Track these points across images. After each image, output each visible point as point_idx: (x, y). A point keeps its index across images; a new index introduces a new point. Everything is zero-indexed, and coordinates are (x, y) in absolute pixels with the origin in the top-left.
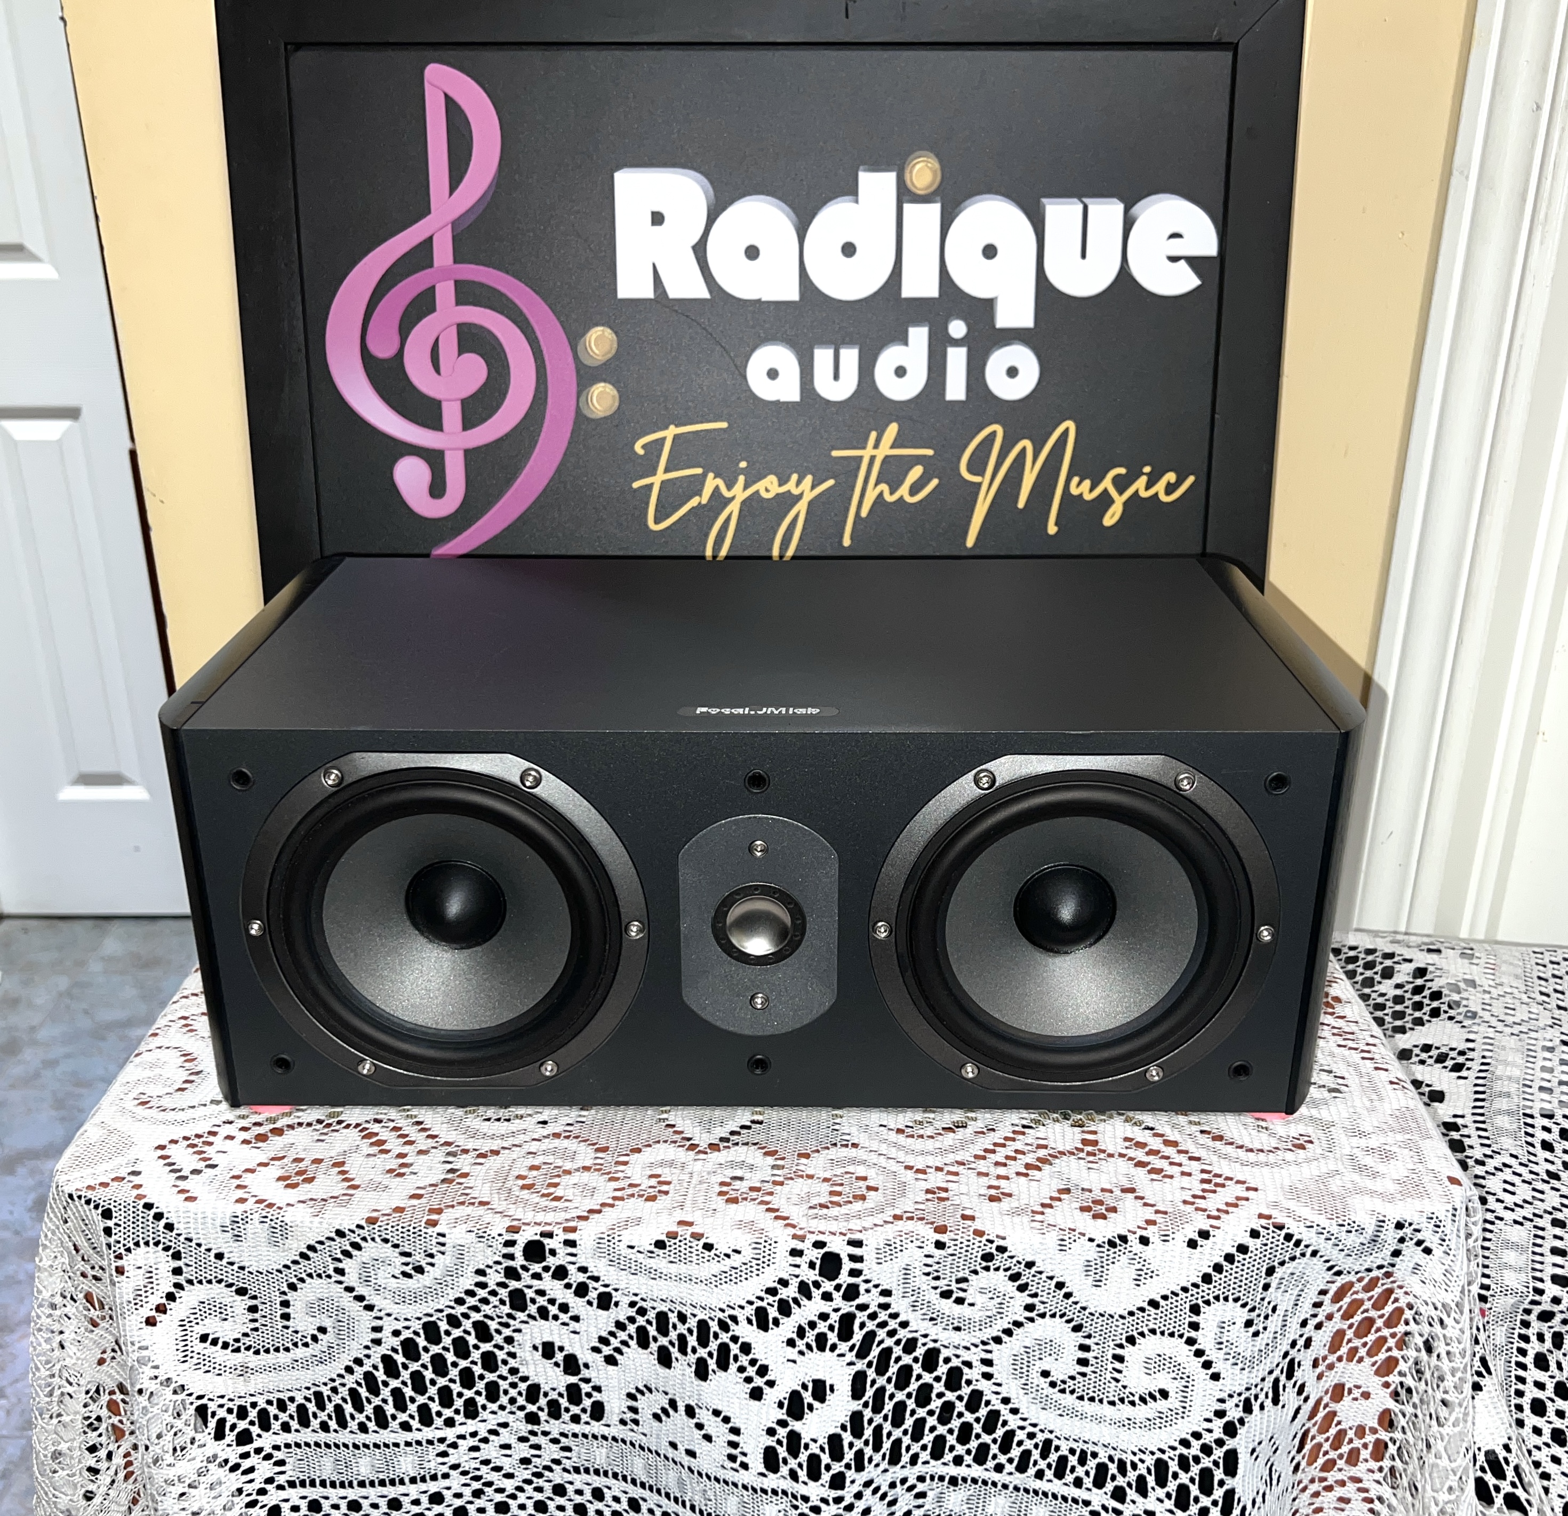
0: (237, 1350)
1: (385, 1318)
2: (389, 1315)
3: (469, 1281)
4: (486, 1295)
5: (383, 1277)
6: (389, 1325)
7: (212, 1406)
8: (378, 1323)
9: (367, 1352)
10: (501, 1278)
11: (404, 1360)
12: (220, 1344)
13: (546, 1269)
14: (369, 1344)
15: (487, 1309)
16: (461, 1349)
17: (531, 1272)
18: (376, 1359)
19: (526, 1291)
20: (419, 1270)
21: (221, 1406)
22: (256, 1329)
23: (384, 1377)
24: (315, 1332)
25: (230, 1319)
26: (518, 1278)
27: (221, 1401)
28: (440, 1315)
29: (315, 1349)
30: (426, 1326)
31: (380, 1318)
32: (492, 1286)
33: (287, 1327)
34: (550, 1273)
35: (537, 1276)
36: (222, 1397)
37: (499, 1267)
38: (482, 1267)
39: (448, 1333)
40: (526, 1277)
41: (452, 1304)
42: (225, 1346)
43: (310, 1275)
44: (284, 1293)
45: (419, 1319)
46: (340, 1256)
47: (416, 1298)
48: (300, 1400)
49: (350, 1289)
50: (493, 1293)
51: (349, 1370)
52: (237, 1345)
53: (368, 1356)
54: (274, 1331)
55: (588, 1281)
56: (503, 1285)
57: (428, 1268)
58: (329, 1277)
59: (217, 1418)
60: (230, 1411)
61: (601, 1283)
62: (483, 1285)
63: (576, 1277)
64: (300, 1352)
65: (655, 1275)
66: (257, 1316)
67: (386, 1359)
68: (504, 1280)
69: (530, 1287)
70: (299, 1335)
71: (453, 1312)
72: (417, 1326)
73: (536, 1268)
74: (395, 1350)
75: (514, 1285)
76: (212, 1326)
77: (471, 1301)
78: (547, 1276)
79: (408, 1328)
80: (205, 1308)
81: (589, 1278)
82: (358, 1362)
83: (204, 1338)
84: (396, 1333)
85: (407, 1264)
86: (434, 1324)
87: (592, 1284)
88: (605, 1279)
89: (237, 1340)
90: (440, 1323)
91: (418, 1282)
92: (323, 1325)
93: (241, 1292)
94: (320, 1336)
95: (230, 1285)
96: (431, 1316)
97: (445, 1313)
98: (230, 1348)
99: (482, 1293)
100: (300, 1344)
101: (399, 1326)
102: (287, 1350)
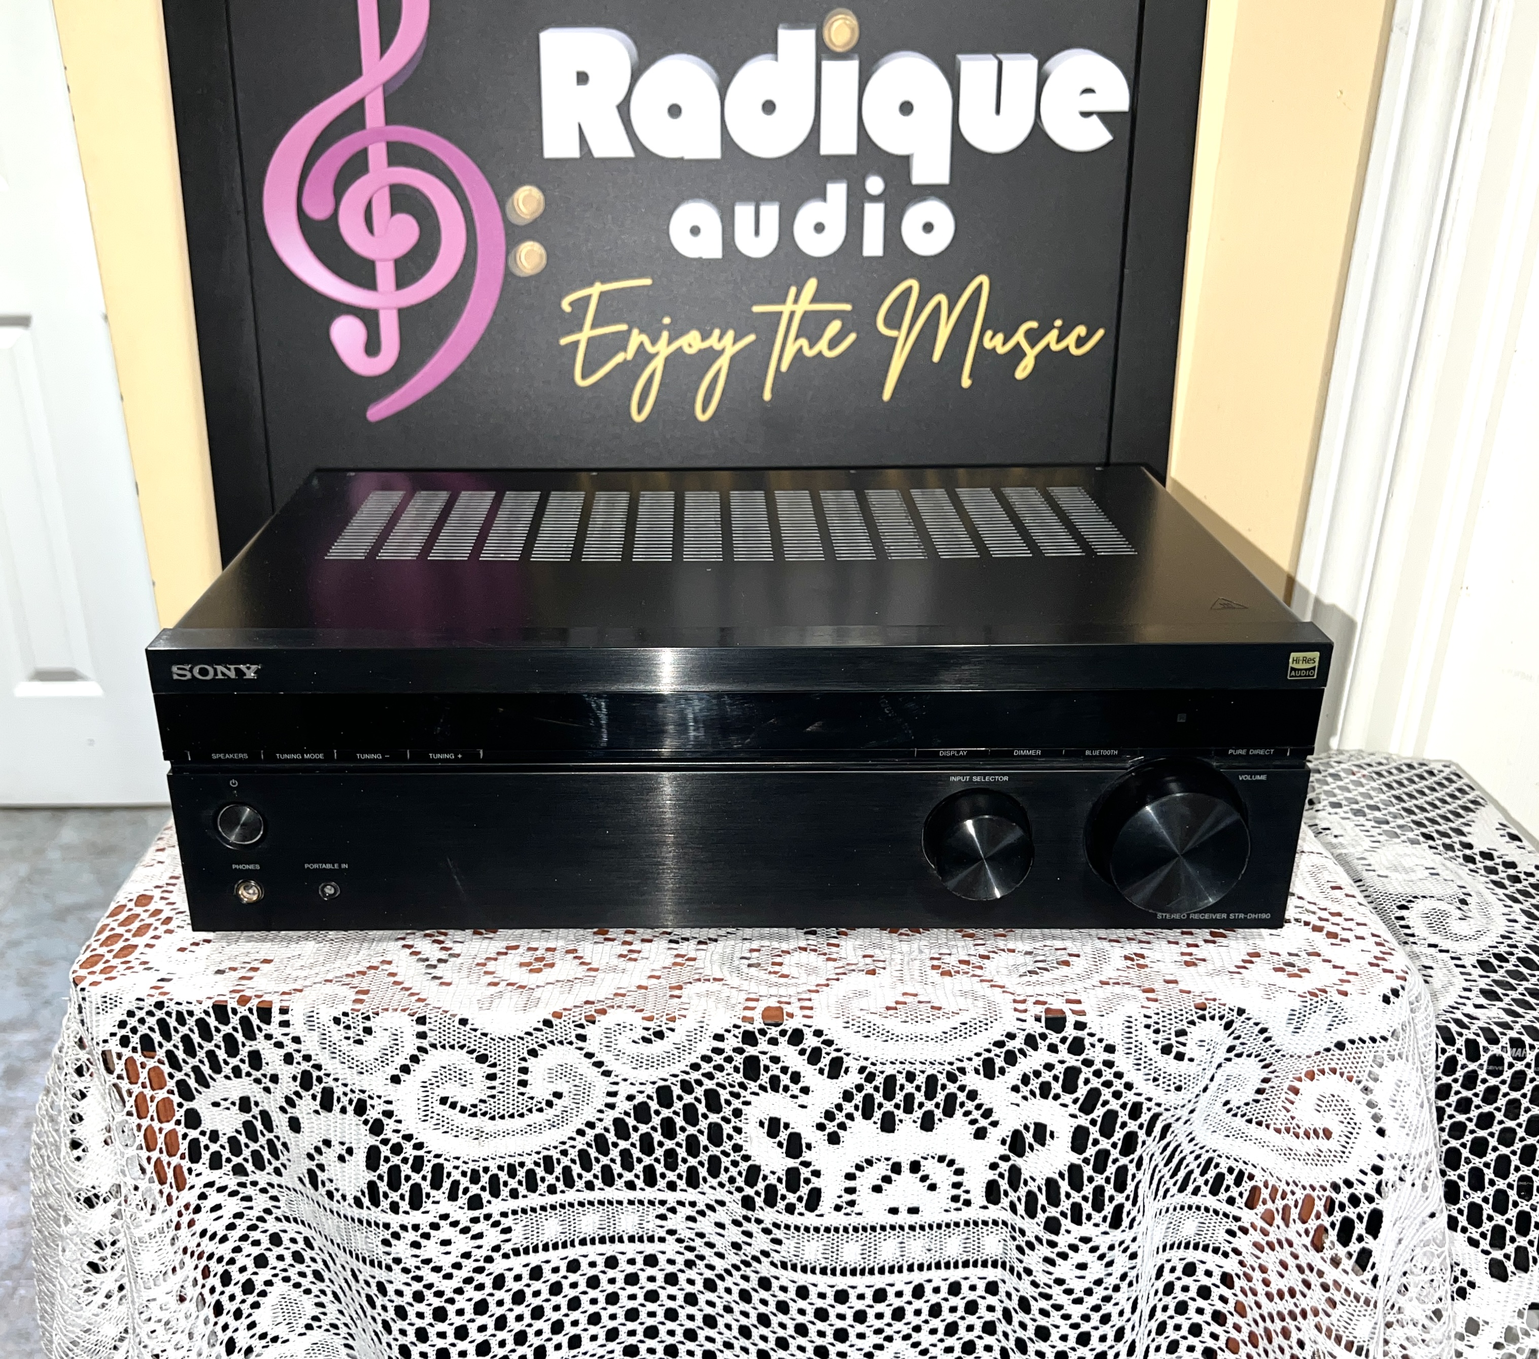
0: (474, 1115)
1: (622, 1083)
2: (625, 1080)
3: (705, 1046)
4: (722, 1062)
5: (623, 1042)
6: (624, 1090)
7: (448, 1167)
8: (614, 1088)
9: (600, 1116)
10: (737, 1043)
11: (635, 1123)
12: (458, 1108)
13: (783, 1033)
14: (603, 1108)
15: (720, 1077)
16: (690, 1114)
17: (768, 1036)
18: (608, 1122)
19: (761, 1057)
20: (660, 1035)
21: (456, 1168)
22: (493, 1097)
23: (615, 1139)
24: (551, 1098)
25: (469, 1085)
26: (754, 1043)
27: (457, 1163)
28: (674, 1080)
29: (549, 1113)
30: (659, 1090)
31: (616, 1083)
32: (729, 1052)
33: (523, 1094)
34: (787, 1038)
35: (773, 1042)
36: (458, 1158)
37: (736, 1031)
38: (722, 1032)
39: (680, 1098)
40: (763, 1044)
41: (688, 1069)
42: (463, 1110)
43: (552, 1042)
44: (524, 1059)
45: (654, 1083)
46: (583, 1021)
47: (652, 1062)
48: (530, 1165)
49: (589, 1055)
50: (729, 1060)
51: (581, 1132)
52: (473, 1110)
53: (601, 1120)
54: (510, 1098)
55: (822, 1046)
56: (740, 1051)
57: (667, 1033)
58: (571, 1043)
59: (452, 1179)
60: (464, 1174)
61: (834, 1047)
62: (718, 1051)
63: (811, 1042)
64: (536, 1117)
65: (889, 1037)
66: (493, 1083)
67: (618, 1123)
68: (741, 1045)
69: (765, 1053)
70: (534, 1102)
71: (686, 1077)
72: (651, 1090)
73: (774, 1032)
74: (627, 1114)
75: (750, 1051)
76: (451, 1090)
77: (706, 1067)
78: (783, 1041)
79: (641, 1092)
80: (446, 1073)
81: (824, 1042)
82: (591, 1125)
83: (443, 1101)
84: (630, 1098)
85: (647, 1029)
86: (668, 1087)
87: (825, 1049)
88: (839, 1044)
89: (475, 1106)
90: (673, 1088)
91: (658, 1047)
92: (559, 1090)
93: (482, 1059)
94: (555, 1101)
95: (471, 1052)
96: (666, 1080)
97: (679, 1079)
98: (468, 1113)
99: (718, 1059)
100: (534, 1110)
101: (633, 1091)
102: (522, 1115)
